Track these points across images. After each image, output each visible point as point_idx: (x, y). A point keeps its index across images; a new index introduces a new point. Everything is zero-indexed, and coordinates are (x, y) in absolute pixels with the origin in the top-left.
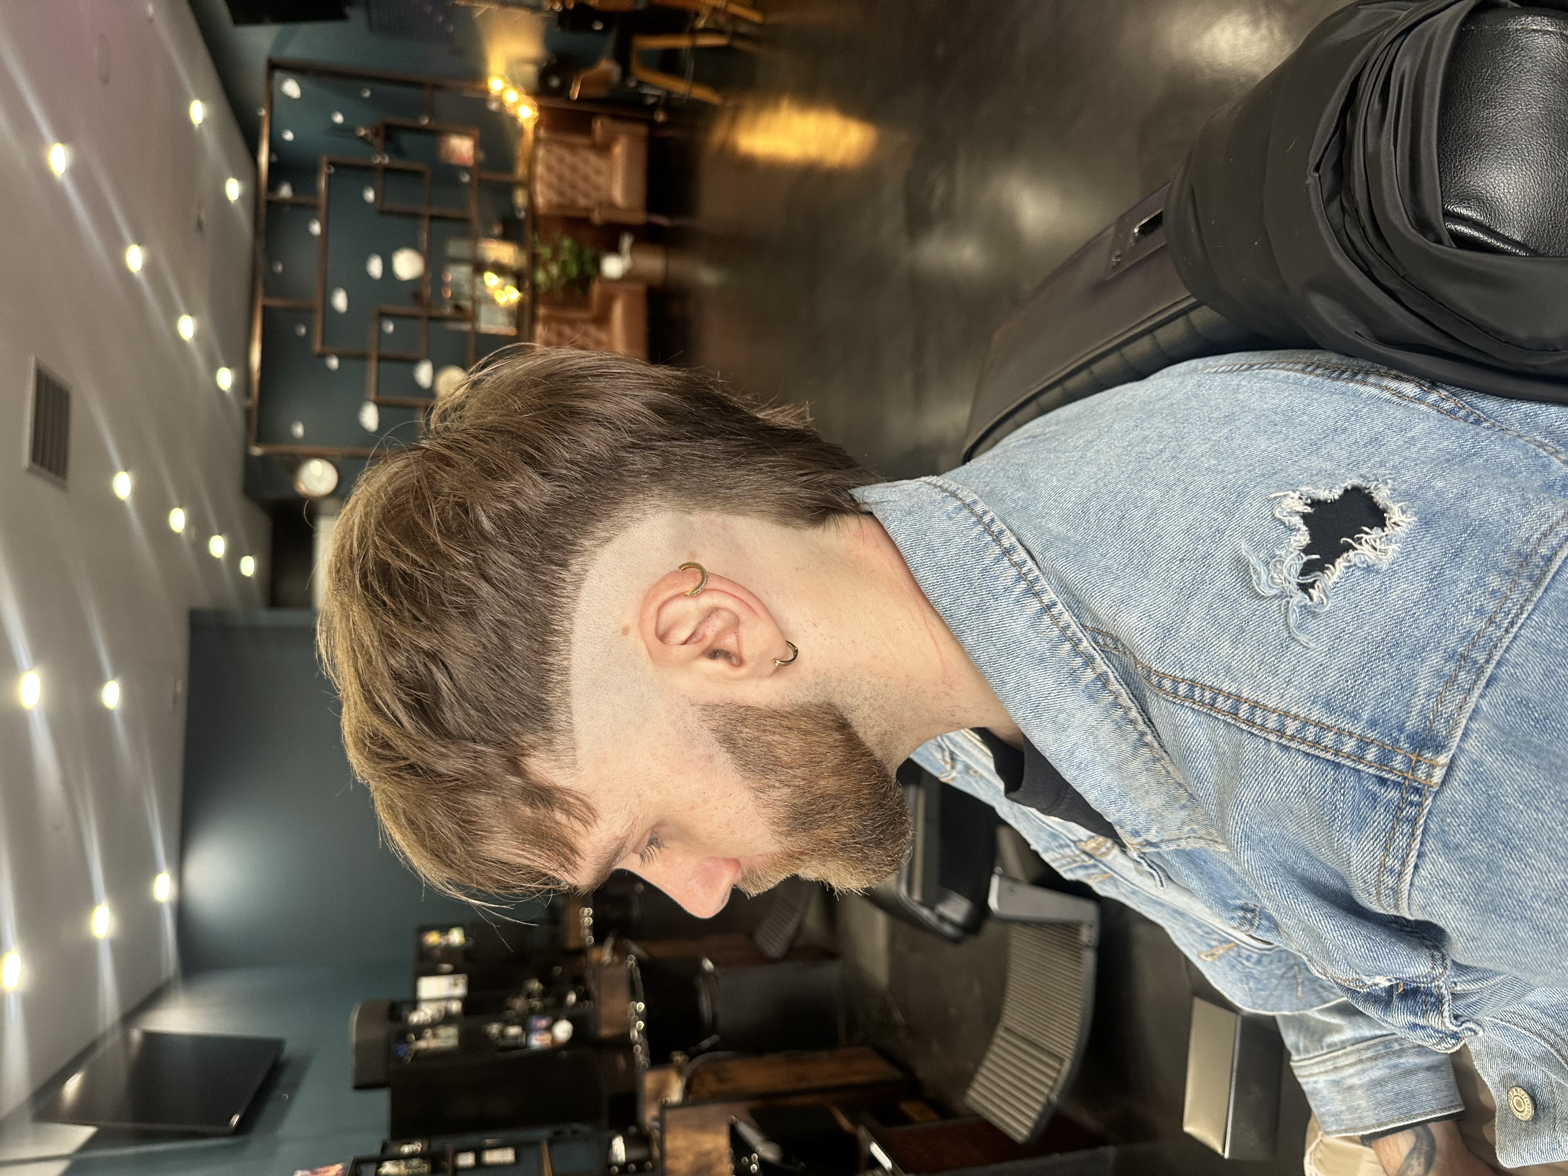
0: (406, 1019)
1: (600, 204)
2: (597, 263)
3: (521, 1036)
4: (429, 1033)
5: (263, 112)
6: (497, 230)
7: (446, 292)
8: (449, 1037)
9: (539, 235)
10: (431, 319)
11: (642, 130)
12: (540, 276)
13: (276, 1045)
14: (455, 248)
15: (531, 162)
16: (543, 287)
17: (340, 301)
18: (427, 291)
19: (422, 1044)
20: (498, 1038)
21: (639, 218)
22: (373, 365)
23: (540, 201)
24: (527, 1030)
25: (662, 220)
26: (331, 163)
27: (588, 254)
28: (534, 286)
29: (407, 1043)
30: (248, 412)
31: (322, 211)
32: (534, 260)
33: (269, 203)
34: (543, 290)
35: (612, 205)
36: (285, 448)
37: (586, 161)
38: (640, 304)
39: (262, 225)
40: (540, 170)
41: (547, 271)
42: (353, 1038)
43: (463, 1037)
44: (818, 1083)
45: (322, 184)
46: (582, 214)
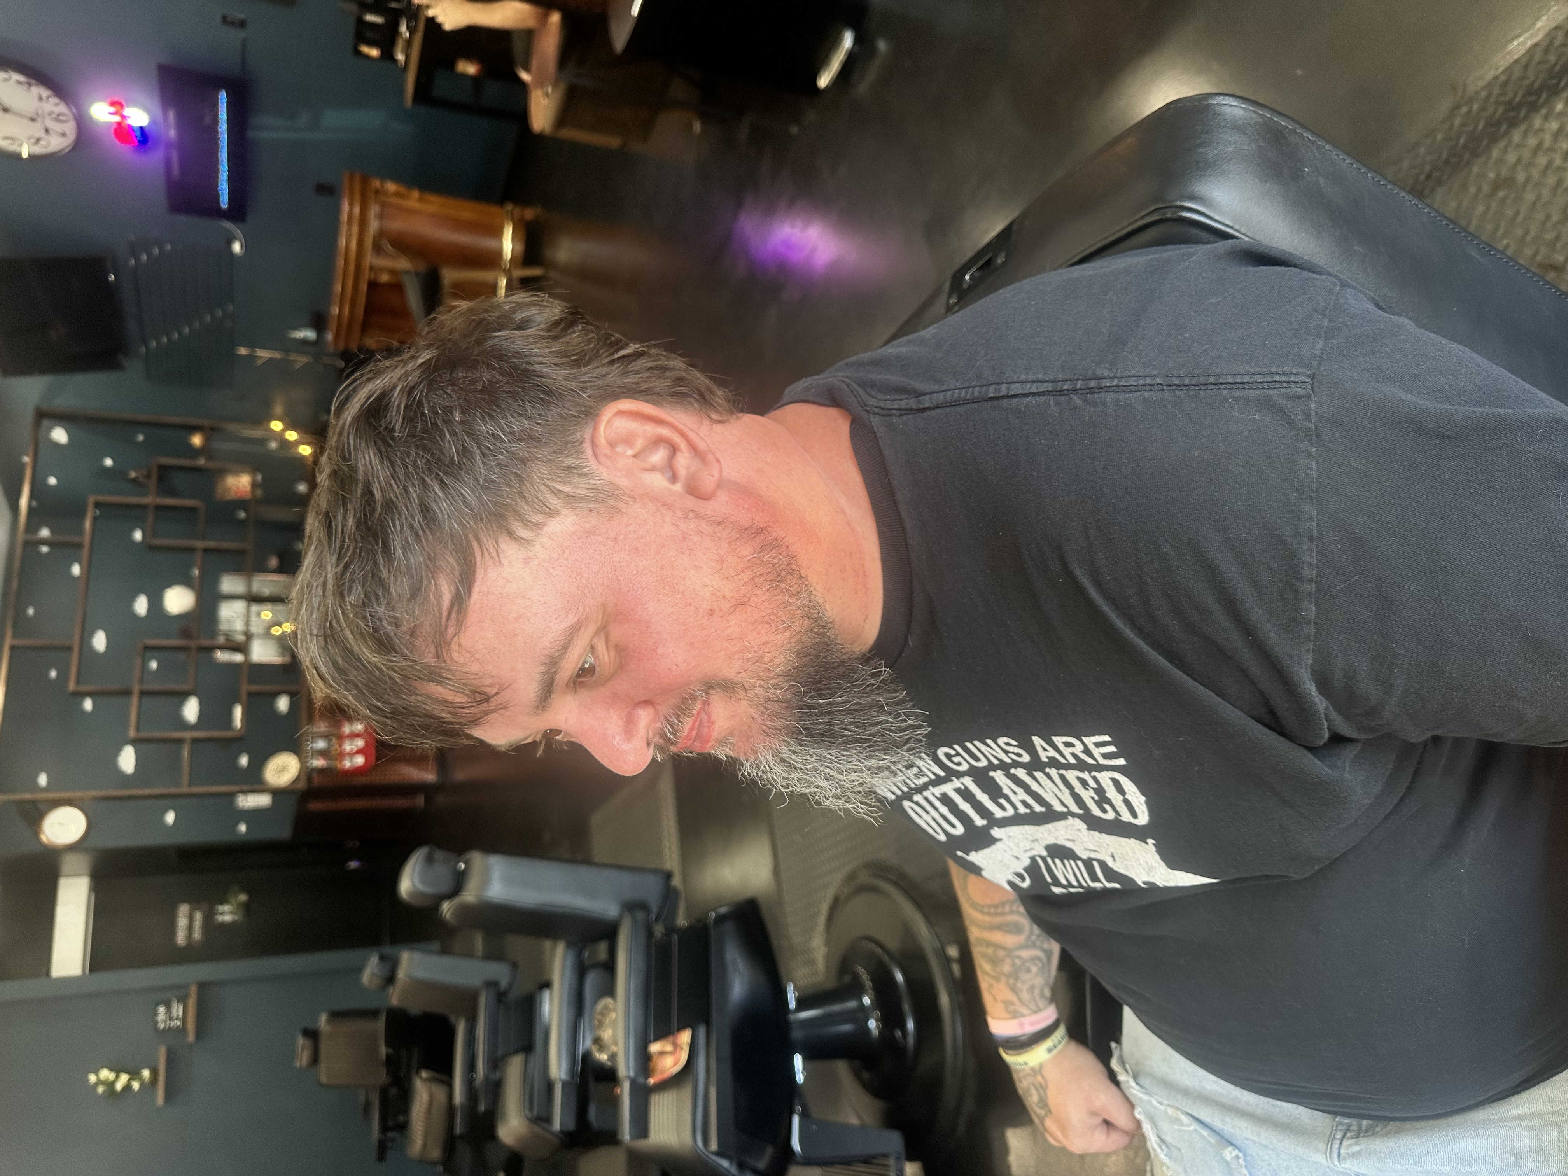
5: (26, 459)
10: (201, 649)
14: (229, 584)
17: (100, 642)
18: (198, 625)
22: (135, 700)
26: (97, 505)
31: (85, 553)
33: (26, 544)
36: (25, 797)
39: (18, 564)
45: (88, 524)
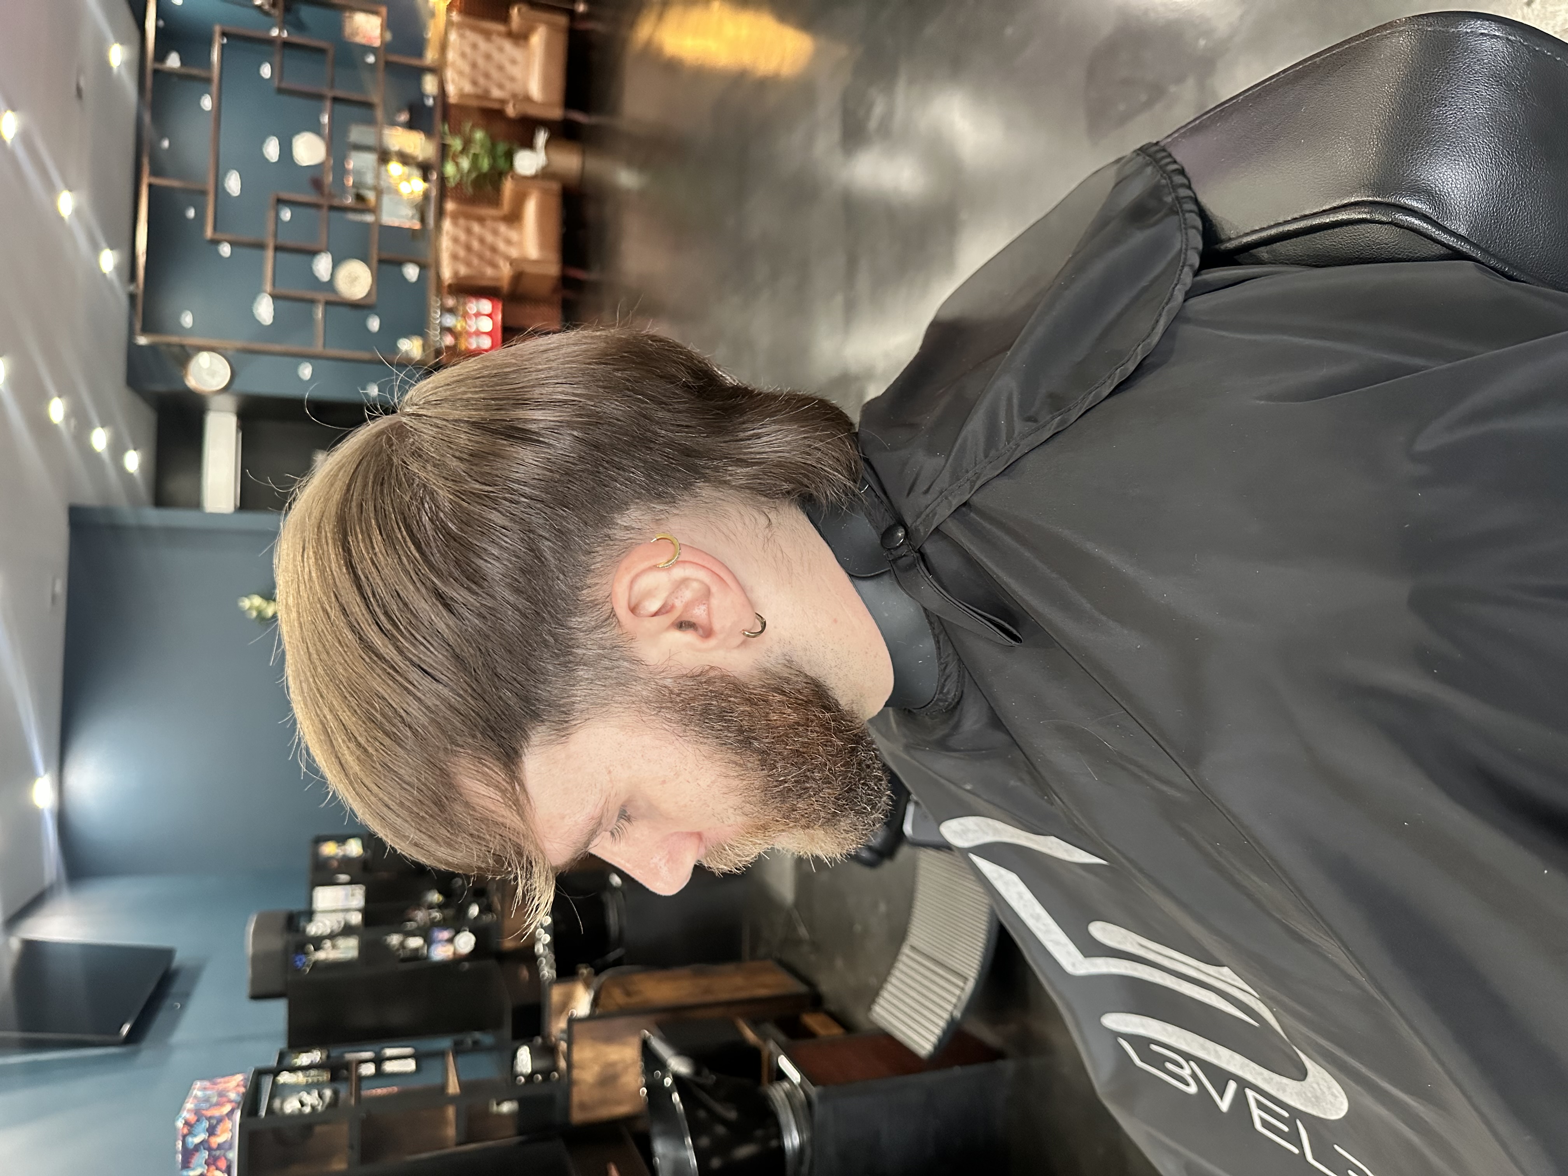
0: (304, 931)
1: (514, 96)
2: (509, 157)
3: (422, 947)
4: (328, 944)
6: (404, 117)
7: (348, 181)
8: (348, 948)
9: (449, 125)
10: (332, 208)
11: (562, 20)
12: (450, 169)
13: (167, 954)
14: (357, 134)
15: (443, 47)
16: (451, 180)
17: (233, 184)
18: (329, 178)
19: (321, 955)
20: (398, 950)
21: (556, 113)
22: (270, 254)
23: (451, 90)
24: (429, 941)
25: (579, 117)
26: (224, 34)
27: (502, 148)
28: (443, 180)
29: (307, 954)
30: (132, 297)
31: (214, 87)
32: (444, 151)
33: (156, 72)
34: (452, 183)
35: (528, 99)
36: (174, 339)
37: (501, 49)
38: (554, 203)
39: (149, 95)
40: (451, 55)
41: (457, 164)
42: (249, 950)
43: (363, 948)
44: (725, 996)
45: (215, 56)
46: (496, 106)
